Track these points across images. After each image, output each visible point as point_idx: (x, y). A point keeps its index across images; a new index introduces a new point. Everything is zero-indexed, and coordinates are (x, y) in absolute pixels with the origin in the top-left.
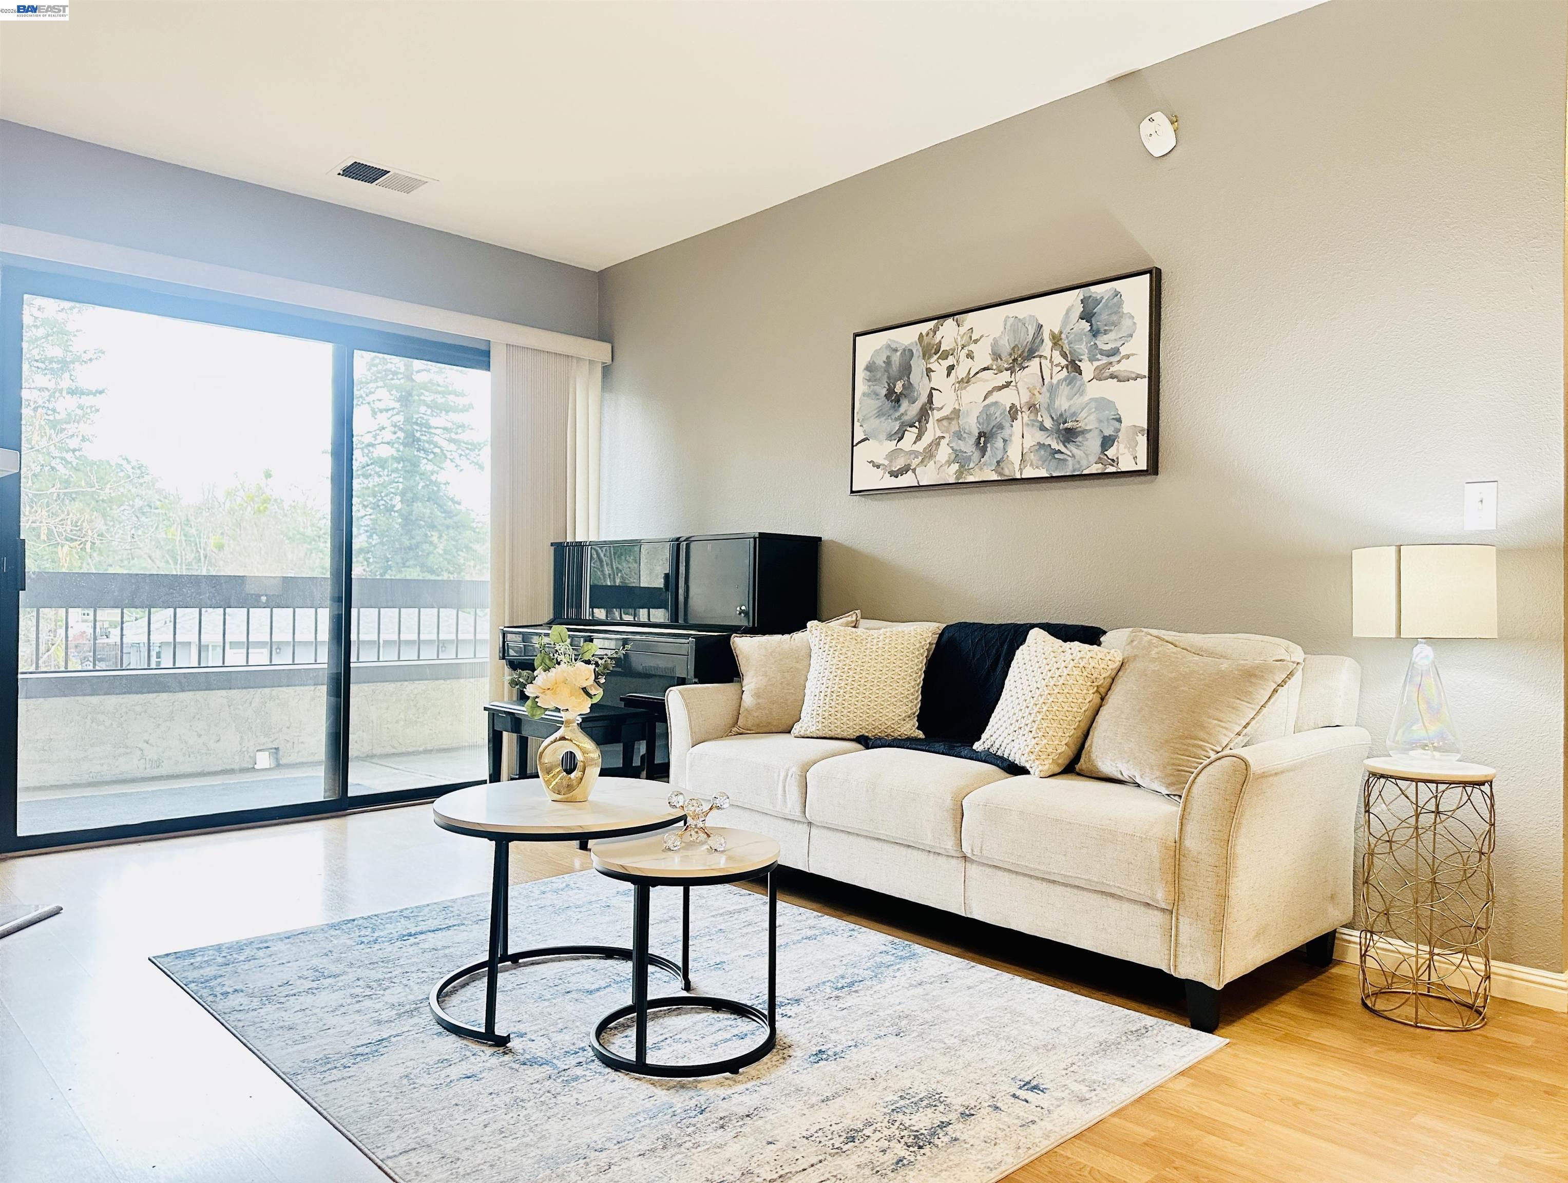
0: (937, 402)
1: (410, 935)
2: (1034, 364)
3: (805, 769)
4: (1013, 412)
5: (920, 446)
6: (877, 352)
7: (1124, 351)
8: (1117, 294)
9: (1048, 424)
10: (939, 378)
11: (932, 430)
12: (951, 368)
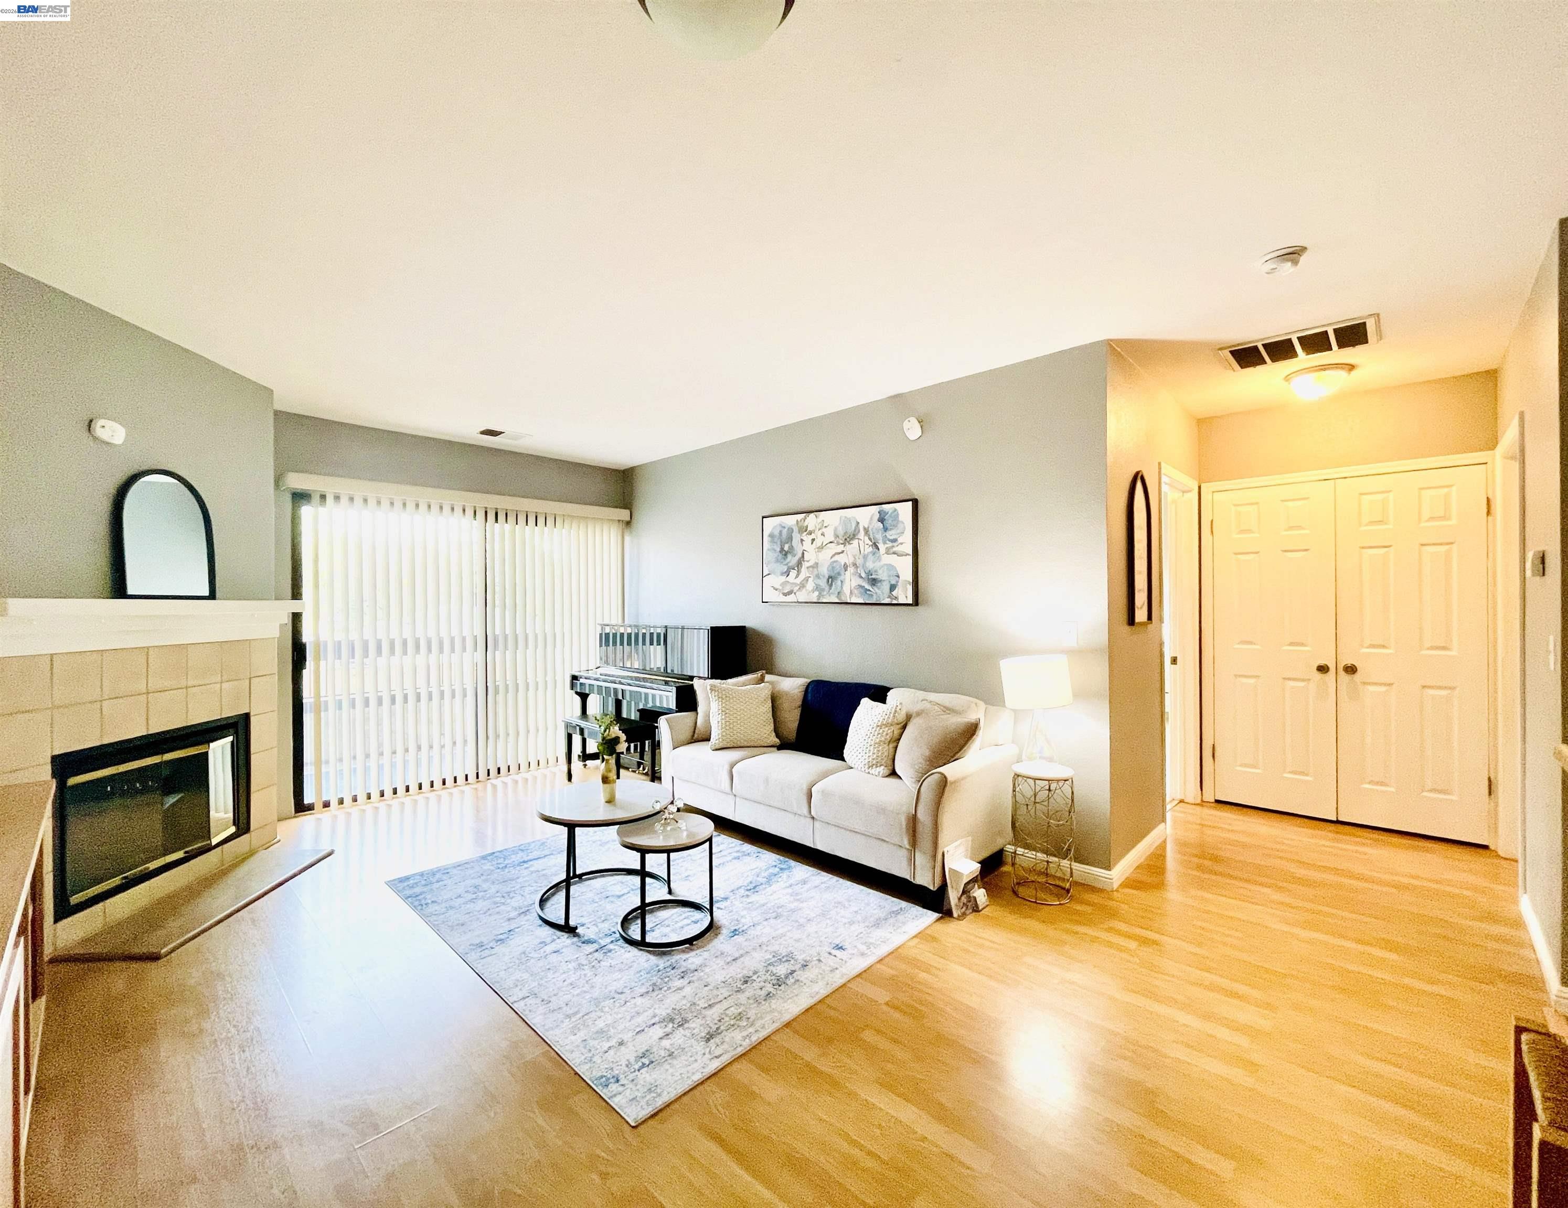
0: (806, 558)
1: (524, 862)
2: (855, 542)
3: (732, 766)
4: (846, 567)
5: (798, 581)
6: (774, 528)
7: (900, 540)
8: (895, 510)
9: (863, 575)
10: (807, 544)
11: (804, 573)
12: (813, 540)
